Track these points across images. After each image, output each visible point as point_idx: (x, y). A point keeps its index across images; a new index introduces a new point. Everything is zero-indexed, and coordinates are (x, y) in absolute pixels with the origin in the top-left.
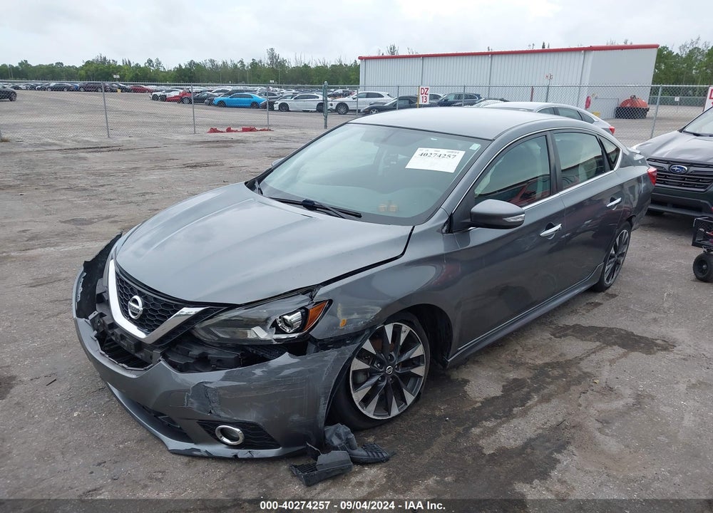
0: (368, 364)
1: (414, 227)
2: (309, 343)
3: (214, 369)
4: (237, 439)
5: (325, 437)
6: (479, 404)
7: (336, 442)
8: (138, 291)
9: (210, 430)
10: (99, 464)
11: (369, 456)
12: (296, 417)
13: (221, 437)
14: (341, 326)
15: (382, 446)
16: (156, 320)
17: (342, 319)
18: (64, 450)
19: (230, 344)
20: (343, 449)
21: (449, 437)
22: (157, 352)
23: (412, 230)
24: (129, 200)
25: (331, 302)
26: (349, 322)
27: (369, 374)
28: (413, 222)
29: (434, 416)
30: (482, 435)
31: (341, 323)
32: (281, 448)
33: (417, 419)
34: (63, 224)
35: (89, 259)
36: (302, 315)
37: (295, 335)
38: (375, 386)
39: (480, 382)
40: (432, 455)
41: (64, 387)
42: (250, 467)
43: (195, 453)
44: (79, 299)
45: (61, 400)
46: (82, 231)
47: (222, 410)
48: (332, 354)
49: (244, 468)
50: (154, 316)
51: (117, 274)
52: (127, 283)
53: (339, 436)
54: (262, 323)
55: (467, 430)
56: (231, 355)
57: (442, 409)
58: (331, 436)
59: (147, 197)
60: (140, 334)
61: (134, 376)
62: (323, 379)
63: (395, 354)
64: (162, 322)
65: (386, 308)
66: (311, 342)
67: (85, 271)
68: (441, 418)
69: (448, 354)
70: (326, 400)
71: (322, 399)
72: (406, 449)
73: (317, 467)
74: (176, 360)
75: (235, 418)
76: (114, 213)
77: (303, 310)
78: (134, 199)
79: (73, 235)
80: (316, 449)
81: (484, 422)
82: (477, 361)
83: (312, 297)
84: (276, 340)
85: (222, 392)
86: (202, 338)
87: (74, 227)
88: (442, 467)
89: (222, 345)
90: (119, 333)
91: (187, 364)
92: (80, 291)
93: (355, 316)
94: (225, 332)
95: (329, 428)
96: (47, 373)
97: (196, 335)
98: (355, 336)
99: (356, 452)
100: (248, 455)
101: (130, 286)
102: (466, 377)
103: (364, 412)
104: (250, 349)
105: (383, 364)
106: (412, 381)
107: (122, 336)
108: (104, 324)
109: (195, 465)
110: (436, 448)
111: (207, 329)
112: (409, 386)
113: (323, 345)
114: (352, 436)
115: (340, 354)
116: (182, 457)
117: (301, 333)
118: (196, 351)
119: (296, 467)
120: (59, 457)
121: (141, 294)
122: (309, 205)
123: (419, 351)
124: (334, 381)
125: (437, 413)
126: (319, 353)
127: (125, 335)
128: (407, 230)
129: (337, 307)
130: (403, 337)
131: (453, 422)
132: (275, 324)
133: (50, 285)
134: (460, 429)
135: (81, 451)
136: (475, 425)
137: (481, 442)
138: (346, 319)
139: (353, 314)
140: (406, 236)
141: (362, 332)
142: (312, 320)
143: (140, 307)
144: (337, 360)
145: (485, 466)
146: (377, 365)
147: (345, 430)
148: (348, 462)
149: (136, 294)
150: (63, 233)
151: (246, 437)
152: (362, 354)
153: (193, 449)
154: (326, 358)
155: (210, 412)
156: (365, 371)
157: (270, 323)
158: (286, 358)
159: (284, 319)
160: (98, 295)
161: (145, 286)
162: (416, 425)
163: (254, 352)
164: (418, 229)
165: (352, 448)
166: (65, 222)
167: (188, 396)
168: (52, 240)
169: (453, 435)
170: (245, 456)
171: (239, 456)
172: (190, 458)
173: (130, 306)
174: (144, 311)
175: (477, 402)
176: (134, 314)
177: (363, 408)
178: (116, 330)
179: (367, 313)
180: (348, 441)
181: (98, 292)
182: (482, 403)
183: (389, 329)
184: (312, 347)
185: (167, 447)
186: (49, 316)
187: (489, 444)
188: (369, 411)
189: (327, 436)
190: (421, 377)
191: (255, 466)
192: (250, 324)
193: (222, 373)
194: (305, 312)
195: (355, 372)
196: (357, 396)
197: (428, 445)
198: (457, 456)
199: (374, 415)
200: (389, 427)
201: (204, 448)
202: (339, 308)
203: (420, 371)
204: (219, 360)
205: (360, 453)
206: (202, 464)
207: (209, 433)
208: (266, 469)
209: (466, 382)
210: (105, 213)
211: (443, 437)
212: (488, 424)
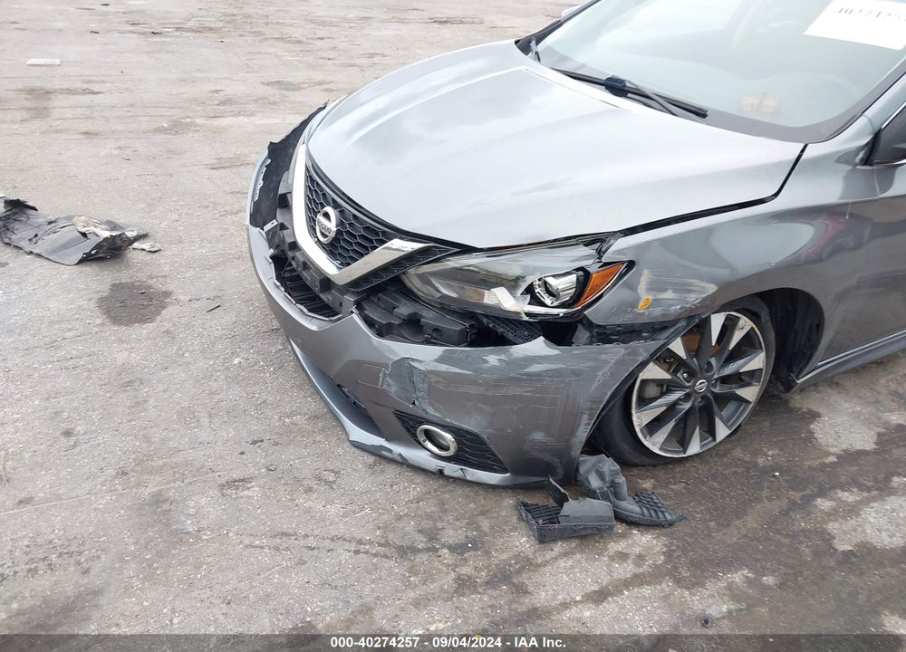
0: (668, 371)
1: (805, 146)
2: (580, 326)
3: (428, 342)
4: (446, 448)
5: (577, 470)
6: (832, 459)
7: (595, 483)
8: (333, 199)
9: (410, 426)
10: (254, 443)
11: (643, 514)
12: (538, 436)
13: (425, 441)
14: (640, 309)
15: (665, 500)
16: (354, 251)
17: (645, 295)
18: (214, 412)
19: (455, 307)
20: (605, 497)
21: (776, 506)
22: (350, 299)
23: (803, 151)
24: (352, 62)
25: (631, 264)
26: (656, 302)
27: (665, 387)
28: (806, 136)
29: (756, 465)
30: (832, 515)
31: (641, 304)
32: (508, 474)
33: (727, 465)
34: (265, 87)
35: (277, 140)
36: (578, 279)
37: (561, 311)
38: (672, 407)
39: (839, 420)
40: (743, 531)
41: (229, 318)
42: (460, 491)
43: (384, 453)
44: (257, 198)
45: (221, 337)
46: (285, 99)
47: (431, 404)
48: (615, 352)
49: (451, 491)
50: (351, 244)
51: (307, 169)
52: (318, 184)
53: (601, 476)
54: (511, 284)
55: (809, 499)
56: (455, 326)
57: (769, 455)
58: (588, 472)
59: (376, 59)
60: (328, 266)
61: (314, 328)
62: (593, 387)
63: (718, 363)
64: (362, 255)
65: (724, 286)
66: (583, 325)
67: (270, 156)
68: (767, 471)
69: (801, 370)
70: (590, 419)
71: (585, 418)
72: (702, 512)
73: (560, 519)
74: (375, 316)
75: (449, 420)
76: (330, 78)
77: (581, 273)
78: (358, 61)
79: (275, 103)
80: (563, 491)
81: (839, 491)
82: (837, 384)
83: (600, 253)
84: (528, 314)
85: (434, 379)
86: (415, 290)
87: (277, 92)
88: (759, 556)
89: (444, 306)
90: (301, 259)
91: (390, 325)
92: (259, 186)
93: (669, 295)
94: (449, 287)
95: (586, 457)
96: (212, 294)
97: (409, 284)
98: (658, 328)
99: (623, 504)
100: (459, 474)
101: (322, 190)
102: (815, 408)
103: (646, 443)
104: (485, 320)
105: (692, 375)
106: (731, 407)
107: (304, 263)
108: (283, 241)
109: (382, 472)
110: (751, 521)
111: (424, 278)
112: (725, 413)
113: (604, 335)
114: (621, 480)
115: (629, 354)
116: (366, 454)
117: (570, 310)
118: (405, 309)
119: (525, 505)
120: (205, 421)
121: (336, 206)
122: (617, 87)
123: (757, 362)
124: (609, 393)
125: (761, 461)
126: (594, 346)
127: (308, 264)
128: (792, 150)
129: (641, 275)
130: (737, 336)
131: (787, 481)
132: (530, 290)
133: (235, 170)
134: (796, 496)
135: (235, 417)
136: (822, 493)
137: (832, 527)
138: (651, 298)
139: (665, 290)
140: (790, 161)
141: (675, 322)
142: (593, 291)
143: (332, 225)
144: (621, 362)
145: (834, 570)
146: (682, 375)
147: (612, 468)
148: (609, 519)
149: (329, 205)
150: (263, 98)
151: (459, 450)
152: (664, 358)
153: (381, 447)
154: (603, 357)
155: (414, 403)
156: (660, 383)
157: (524, 286)
158: (539, 346)
159: (545, 283)
160: (280, 195)
161: (344, 194)
162: (722, 474)
163: (491, 326)
164: (814, 151)
165: (617, 495)
166: (267, 84)
167: (385, 374)
168: (248, 108)
169: (784, 502)
170: (455, 475)
171: (446, 472)
172: (377, 458)
173: (319, 222)
174: (339, 232)
175: (829, 454)
176: (324, 235)
177: (645, 437)
178: (298, 254)
179: (690, 291)
180: (613, 485)
181: (281, 191)
182: (838, 456)
183: (717, 322)
184: (582, 334)
185: (347, 435)
186: (227, 213)
187: (845, 533)
188: (655, 444)
189: (582, 470)
190: (748, 402)
191: (467, 490)
192: (491, 281)
193: (437, 351)
194: (584, 277)
195: (644, 382)
196: (640, 419)
197: (739, 513)
198: (786, 541)
199: (661, 449)
200: (678, 469)
201: (398, 449)
202: (644, 277)
203: (750, 393)
204: (436, 330)
205: (630, 506)
206: (391, 472)
207: (409, 431)
208: (483, 500)
209: (814, 416)
210: (318, 76)
211: (767, 503)
212: (848, 497)
